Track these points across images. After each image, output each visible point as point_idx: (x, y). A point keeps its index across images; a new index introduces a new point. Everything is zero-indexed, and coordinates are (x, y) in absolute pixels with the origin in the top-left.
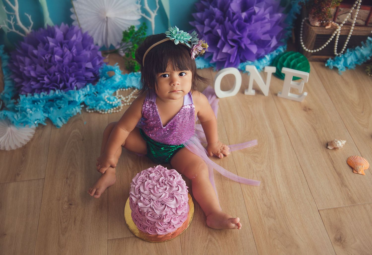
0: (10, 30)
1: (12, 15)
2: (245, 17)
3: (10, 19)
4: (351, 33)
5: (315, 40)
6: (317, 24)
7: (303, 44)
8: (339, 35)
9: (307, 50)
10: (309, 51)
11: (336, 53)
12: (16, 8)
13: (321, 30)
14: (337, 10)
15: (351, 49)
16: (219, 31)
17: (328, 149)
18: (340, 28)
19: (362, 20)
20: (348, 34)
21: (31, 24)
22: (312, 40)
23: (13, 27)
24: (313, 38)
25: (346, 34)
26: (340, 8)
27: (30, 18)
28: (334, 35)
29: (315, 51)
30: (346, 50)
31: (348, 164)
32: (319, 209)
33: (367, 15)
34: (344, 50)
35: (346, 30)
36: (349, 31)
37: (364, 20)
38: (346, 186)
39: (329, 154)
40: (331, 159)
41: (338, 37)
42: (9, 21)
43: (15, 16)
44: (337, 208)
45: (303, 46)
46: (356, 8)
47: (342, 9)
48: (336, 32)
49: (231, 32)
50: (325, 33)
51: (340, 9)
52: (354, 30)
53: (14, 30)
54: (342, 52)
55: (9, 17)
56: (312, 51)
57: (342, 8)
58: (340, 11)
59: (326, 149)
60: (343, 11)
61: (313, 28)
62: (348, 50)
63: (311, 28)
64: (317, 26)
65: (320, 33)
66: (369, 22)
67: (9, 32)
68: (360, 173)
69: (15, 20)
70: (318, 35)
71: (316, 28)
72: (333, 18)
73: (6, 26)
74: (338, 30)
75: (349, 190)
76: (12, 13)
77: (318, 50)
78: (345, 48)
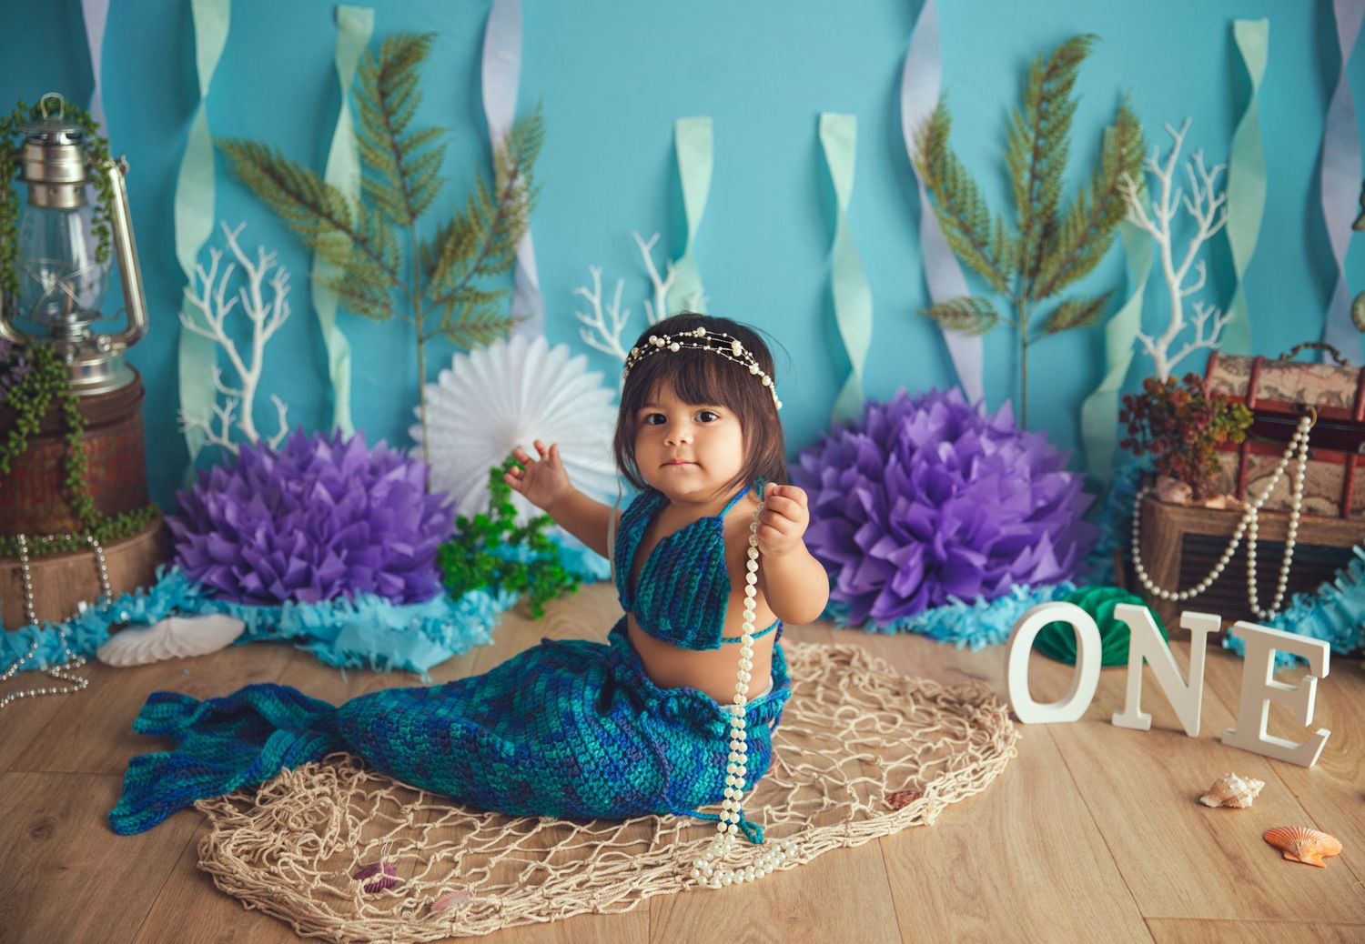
0: (214, 439)
1: (232, 398)
2: (950, 459)
3: (223, 406)
4: (1293, 534)
5: (1179, 556)
6: (1180, 496)
7: (1144, 571)
8: (1254, 536)
9: (1157, 591)
10: (1166, 594)
11: (1256, 609)
12: (251, 379)
13: (1195, 520)
14: (1241, 463)
15: (1305, 596)
16: (865, 497)
17: (1205, 805)
18: (1255, 511)
19: (1328, 499)
20: (1286, 537)
21: (278, 429)
22: (1169, 557)
23: (225, 431)
24: (1172, 549)
25: (1280, 539)
26: (1251, 456)
27: (283, 411)
28: (1239, 535)
29: (1185, 596)
30: (1288, 595)
31: (1267, 842)
32: (1146, 915)
33: (1339, 481)
34: (1280, 597)
35: (1277, 521)
36: (1287, 526)
37: (1333, 498)
38: (1252, 882)
39: (1203, 817)
40: (1210, 826)
41: (1253, 545)
42: (218, 410)
43: (241, 401)
44: (1211, 921)
45: (1144, 577)
46: (1297, 453)
47: (1257, 460)
48: (1243, 527)
49: (901, 502)
50: (1207, 532)
51: (1250, 461)
52: (1303, 526)
53: (225, 441)
54: (1277, 605)
55: (221, 399)
56: (1175, 597)
57: (1257, 454)
58: (1252, 465)
59: (1195, 806)
60: (1262, 467)
61: (1168, 509)
62: (1295, 598)
63: (1161, 511)
64: (1179, 505)
65: (1192, 531)
66: (1350, 505)
67: (208, 444)
68: (1308, 859)
69: (237, 412)
70: (1187, 538)
71: (1177, 509)
72: (1233, 490)
73: (206, 424)
74: (1248, 519)
75: (1263, 890)
76: (233, 392)
77: (1194, 593)
78: (1283, 588)
